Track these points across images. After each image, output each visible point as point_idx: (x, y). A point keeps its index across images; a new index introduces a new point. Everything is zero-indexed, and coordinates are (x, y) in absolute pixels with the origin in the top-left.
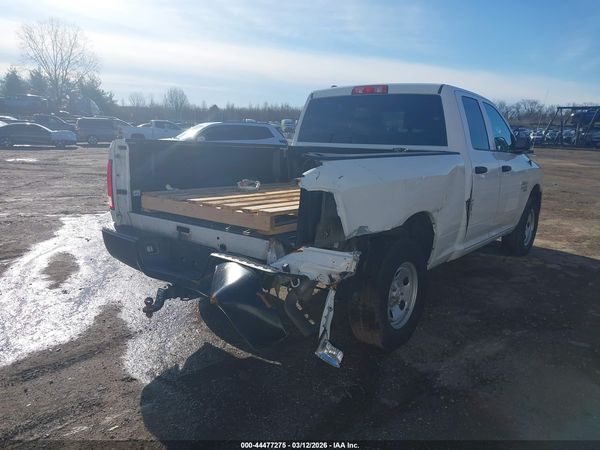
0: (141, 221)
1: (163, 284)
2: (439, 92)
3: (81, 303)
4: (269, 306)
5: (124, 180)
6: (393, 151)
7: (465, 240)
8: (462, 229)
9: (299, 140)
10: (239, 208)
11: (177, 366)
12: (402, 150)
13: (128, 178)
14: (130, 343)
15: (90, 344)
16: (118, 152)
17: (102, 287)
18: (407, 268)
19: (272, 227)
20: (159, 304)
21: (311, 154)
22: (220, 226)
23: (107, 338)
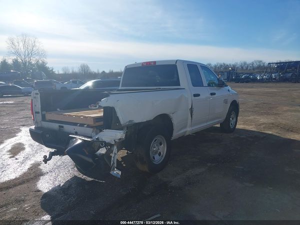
0: (46, 125)
1: (53, 150)
2: (176, 63)
3: (23, 163)
4: (87, 154)
5: (38, 107)
6: (156, 89)
7: (191, 126)
8: (189, 121)
9: (122, 86)
10: (82, 116)
11: (60, 185)
12: (160, 88)
13: (40, 106)
14: (42, 177)
15: (24, 179)
16: (35, 95)
17: (34, 156)
18: (159, 138)
19: (94, 123)
20: (50, 158)
21: (106, 92)
22: (75, 124)
23: (32, 176)
